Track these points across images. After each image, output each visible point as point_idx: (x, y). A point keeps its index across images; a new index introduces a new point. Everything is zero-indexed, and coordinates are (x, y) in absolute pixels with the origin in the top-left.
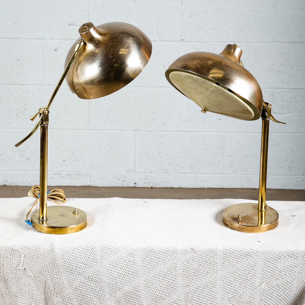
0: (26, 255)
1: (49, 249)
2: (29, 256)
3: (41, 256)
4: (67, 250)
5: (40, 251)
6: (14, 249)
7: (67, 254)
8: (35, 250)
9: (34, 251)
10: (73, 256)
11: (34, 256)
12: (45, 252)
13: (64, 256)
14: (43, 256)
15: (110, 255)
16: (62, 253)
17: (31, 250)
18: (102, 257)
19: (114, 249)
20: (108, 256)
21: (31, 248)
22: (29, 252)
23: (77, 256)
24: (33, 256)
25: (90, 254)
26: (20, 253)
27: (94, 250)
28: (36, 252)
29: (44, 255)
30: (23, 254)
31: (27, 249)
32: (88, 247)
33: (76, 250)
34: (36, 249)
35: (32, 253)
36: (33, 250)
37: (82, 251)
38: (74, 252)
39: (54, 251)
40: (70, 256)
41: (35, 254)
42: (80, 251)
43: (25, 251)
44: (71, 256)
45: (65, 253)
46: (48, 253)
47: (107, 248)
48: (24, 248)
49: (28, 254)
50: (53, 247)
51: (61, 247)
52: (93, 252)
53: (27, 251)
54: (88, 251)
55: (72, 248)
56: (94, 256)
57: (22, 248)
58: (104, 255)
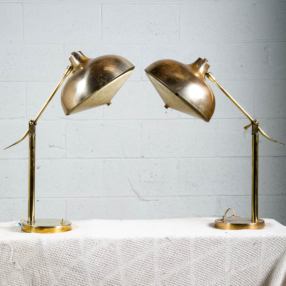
0: (15, 249)
1: (37, 242)
2: (18, 250)
3: (29, 249)
4: (53, 243)
5: (28, 245)
6: (4, 243)
7: (53, 247)
9: (23, 245)
10: (59, 248)
11: (23, 250)
12: (33, 246)
13: (50, 248)
14: (31, 250)
15: (93, 246)
16: (48, 246)
17: (20, 244)
18: (85, 248)
19: (96, 240)
20: (90, 247)
21: (20, 242)
22: (18, 246)
23: (63, 247)
24: (21, 249)
25: (74, 246)
26: (9, 247)
27: (78, 242)
28: (25, 246)
30: (13, 248)
31: (16, 243)
33: (62, 243)
34: (24, 243)
35: (20, 247)
37: (67, 243)
38: (59, 244)
39: (42, 244)
40: (56, 248)
41: (23, 248)
42: (65, 244)
43: (15, 245)
44: (57, 248)
45: (52, 245)
46: (36, 246)
47: (90, 240)
48: (13, 242)
49: (17, 248)
50: (41, 240)
51: (48, 240)
52: (77, 244)
53: (16, 246)
54: (73, 243)
55: (58, 241)
56: (78, 247)
57: (11, 242)
58: (87, 246)
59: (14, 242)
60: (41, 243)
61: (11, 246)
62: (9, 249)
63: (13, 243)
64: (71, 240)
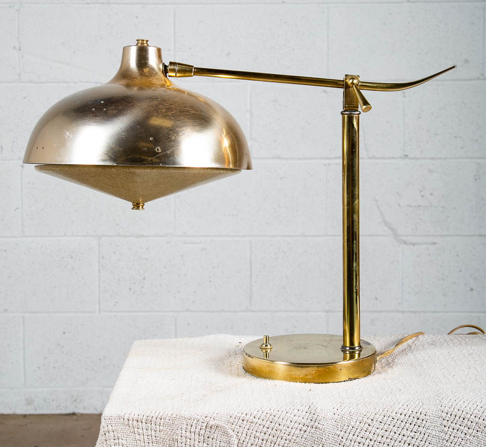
0: (243, 439)
1: (304, 421)
2: (252, 441)
3: (283, 441)
4: (353, 424)
5: (280, 427)
6: (211, 423)
7: (351, 435)
8: (267, 425)
9: (265, 429)
10: (368, 440)
11: (265, 442)
12: (294, 430)
13: (344, 440)
14: (288, 442)
15: (468, 437)
16: (338, 433)
17: (258, 425)
18: (445, 441)
19: (477, 419)
20: (460, 439)
21: (256, 420)
22: (250, 431)
23: (379, 439)
24: (260, 441)
25: (412, 434)
26: (225, 433)
27: (424, 422)
28: (270, 430)
29: (290, 437)
30: (235, 436)
31: (245, 422)
32: (407, 416)
33: (376, 424)
34: (269, 422)
35: (258, 434)
36: (262, 427)
37: (391, 427)
38: (370, 428)
39: (319, 426)
40: (359, 439)
41: (266, 437)
42: (386, 427)
43: (241, 429)
44: (363, 440)
45: (348, 431)
46: (302, 432)
47: (457, 418)
48: (237, 420)
49: (248, 437)
50: (316, 416)
51: (336, 416)
52: (420, 429)
53: (246, 430)
54: (408, 425)
55: (365, 419)
56: (425, 439)
57: (232, 420)
58: (452, 437)
59: (240, 421)
60: (316, 424)
61: (230, 431)
62: (224, 439)
63: (235, 424)
64: (403, 416)
